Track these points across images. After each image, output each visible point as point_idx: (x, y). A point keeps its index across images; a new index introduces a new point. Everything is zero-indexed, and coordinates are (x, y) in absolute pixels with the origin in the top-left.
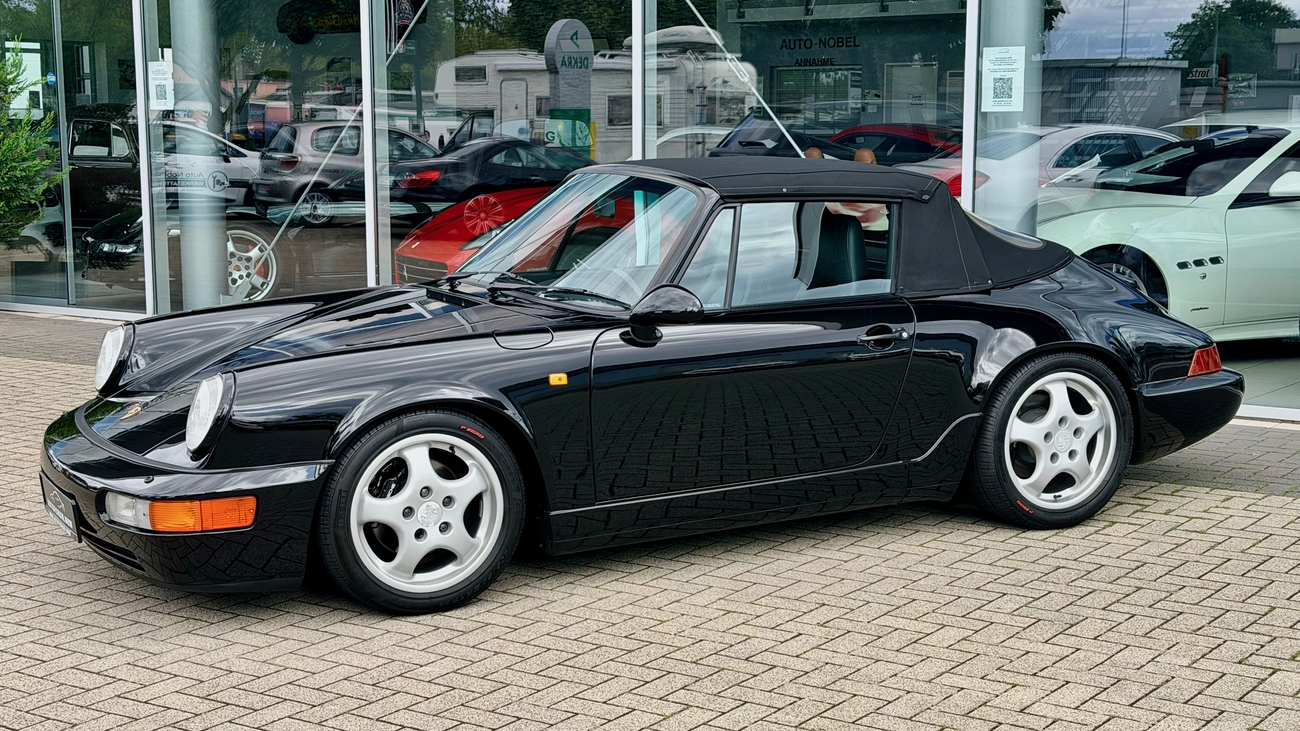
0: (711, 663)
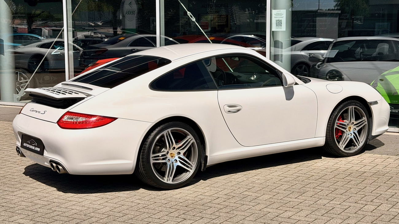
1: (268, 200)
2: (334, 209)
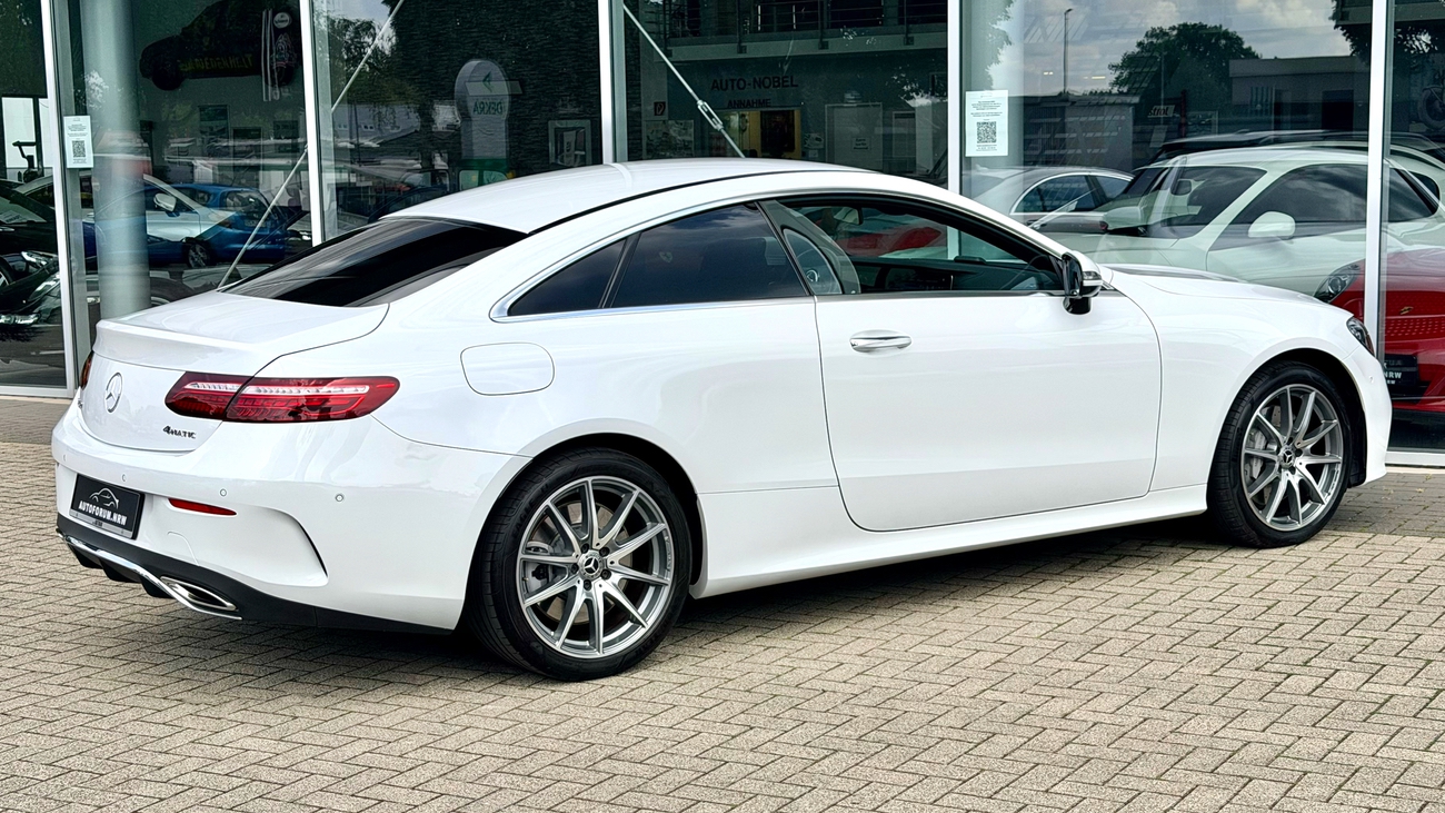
0: (763, 691)
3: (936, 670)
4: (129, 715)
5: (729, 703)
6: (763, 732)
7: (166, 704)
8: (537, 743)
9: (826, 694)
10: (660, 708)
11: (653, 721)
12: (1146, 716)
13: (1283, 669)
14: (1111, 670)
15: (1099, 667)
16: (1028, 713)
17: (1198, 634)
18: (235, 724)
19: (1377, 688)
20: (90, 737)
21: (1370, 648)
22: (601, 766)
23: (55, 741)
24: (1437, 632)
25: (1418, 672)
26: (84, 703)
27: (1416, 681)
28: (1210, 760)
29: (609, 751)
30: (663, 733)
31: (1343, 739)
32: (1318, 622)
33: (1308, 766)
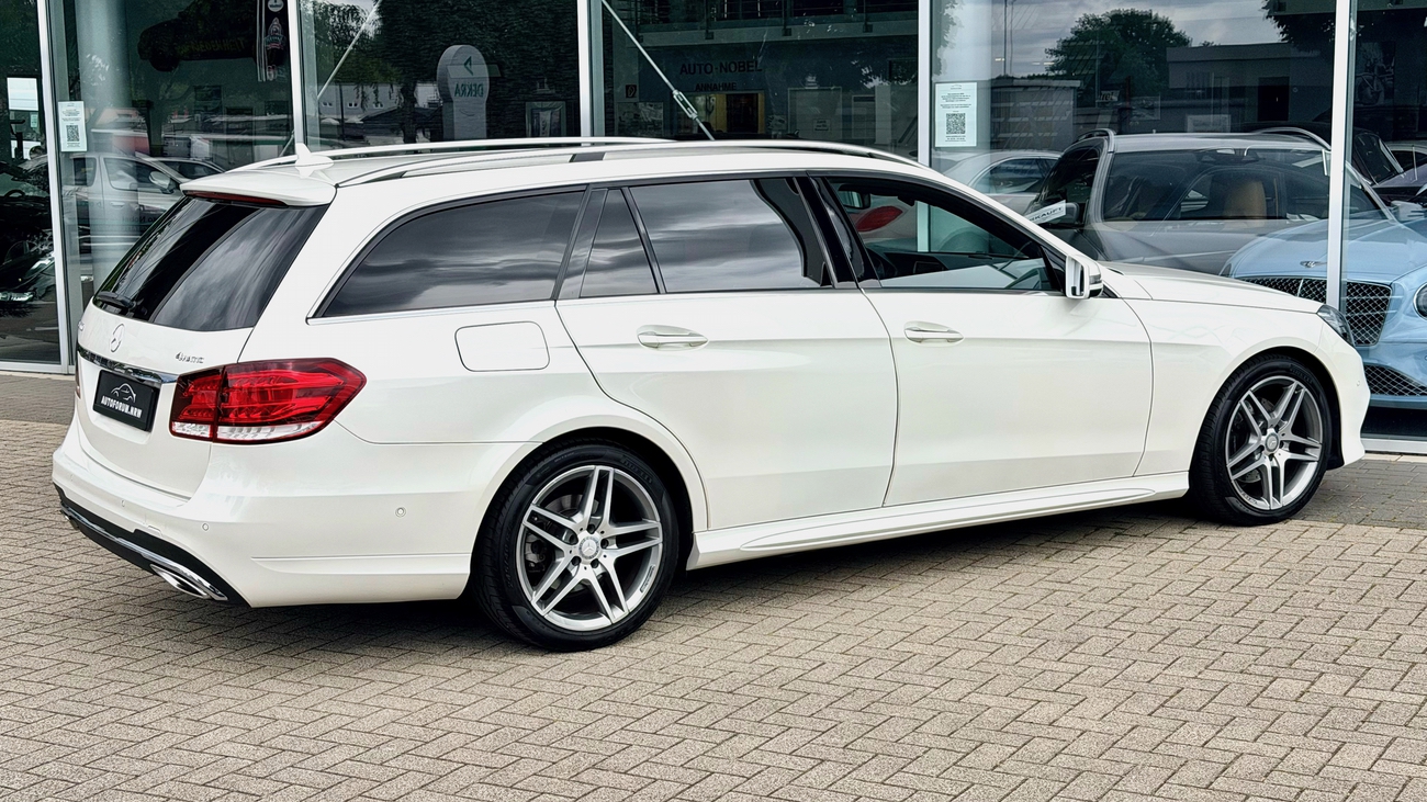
1: (976, 668)
2: (1181, 694)
3: (919, 670)
4: (108, 716)
5: (712, 706)
6: (748, 738)
7: (145, 704)
8: (520, 750)
9: (810, 697)
10: (643, 711)
11: (636, 727)
12: (1135, 724)
13: (1268, 671)
14: (1095, 671)
15: (1083, 667)
16: (1015, 719)
17: (1178, 633)
18: (214, 727)
19: (1364, 693)
20: (67, 741)
21: (1353, 649)
22: (584, 777)
23: (33, 746)
24: (1418, 631)
25: (1404, 676)
26: (63, 702)
27: (1403, 686)
28: (1205, 773)
29: (593, 759)
30: (648, 740)
31: (1336, 752)
32: (1297, 619)
33: (1306, 782)
